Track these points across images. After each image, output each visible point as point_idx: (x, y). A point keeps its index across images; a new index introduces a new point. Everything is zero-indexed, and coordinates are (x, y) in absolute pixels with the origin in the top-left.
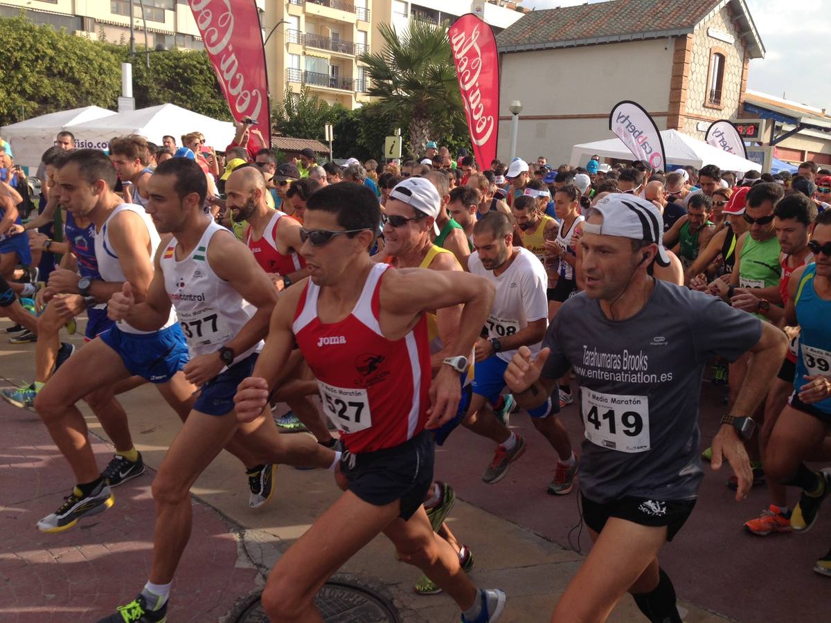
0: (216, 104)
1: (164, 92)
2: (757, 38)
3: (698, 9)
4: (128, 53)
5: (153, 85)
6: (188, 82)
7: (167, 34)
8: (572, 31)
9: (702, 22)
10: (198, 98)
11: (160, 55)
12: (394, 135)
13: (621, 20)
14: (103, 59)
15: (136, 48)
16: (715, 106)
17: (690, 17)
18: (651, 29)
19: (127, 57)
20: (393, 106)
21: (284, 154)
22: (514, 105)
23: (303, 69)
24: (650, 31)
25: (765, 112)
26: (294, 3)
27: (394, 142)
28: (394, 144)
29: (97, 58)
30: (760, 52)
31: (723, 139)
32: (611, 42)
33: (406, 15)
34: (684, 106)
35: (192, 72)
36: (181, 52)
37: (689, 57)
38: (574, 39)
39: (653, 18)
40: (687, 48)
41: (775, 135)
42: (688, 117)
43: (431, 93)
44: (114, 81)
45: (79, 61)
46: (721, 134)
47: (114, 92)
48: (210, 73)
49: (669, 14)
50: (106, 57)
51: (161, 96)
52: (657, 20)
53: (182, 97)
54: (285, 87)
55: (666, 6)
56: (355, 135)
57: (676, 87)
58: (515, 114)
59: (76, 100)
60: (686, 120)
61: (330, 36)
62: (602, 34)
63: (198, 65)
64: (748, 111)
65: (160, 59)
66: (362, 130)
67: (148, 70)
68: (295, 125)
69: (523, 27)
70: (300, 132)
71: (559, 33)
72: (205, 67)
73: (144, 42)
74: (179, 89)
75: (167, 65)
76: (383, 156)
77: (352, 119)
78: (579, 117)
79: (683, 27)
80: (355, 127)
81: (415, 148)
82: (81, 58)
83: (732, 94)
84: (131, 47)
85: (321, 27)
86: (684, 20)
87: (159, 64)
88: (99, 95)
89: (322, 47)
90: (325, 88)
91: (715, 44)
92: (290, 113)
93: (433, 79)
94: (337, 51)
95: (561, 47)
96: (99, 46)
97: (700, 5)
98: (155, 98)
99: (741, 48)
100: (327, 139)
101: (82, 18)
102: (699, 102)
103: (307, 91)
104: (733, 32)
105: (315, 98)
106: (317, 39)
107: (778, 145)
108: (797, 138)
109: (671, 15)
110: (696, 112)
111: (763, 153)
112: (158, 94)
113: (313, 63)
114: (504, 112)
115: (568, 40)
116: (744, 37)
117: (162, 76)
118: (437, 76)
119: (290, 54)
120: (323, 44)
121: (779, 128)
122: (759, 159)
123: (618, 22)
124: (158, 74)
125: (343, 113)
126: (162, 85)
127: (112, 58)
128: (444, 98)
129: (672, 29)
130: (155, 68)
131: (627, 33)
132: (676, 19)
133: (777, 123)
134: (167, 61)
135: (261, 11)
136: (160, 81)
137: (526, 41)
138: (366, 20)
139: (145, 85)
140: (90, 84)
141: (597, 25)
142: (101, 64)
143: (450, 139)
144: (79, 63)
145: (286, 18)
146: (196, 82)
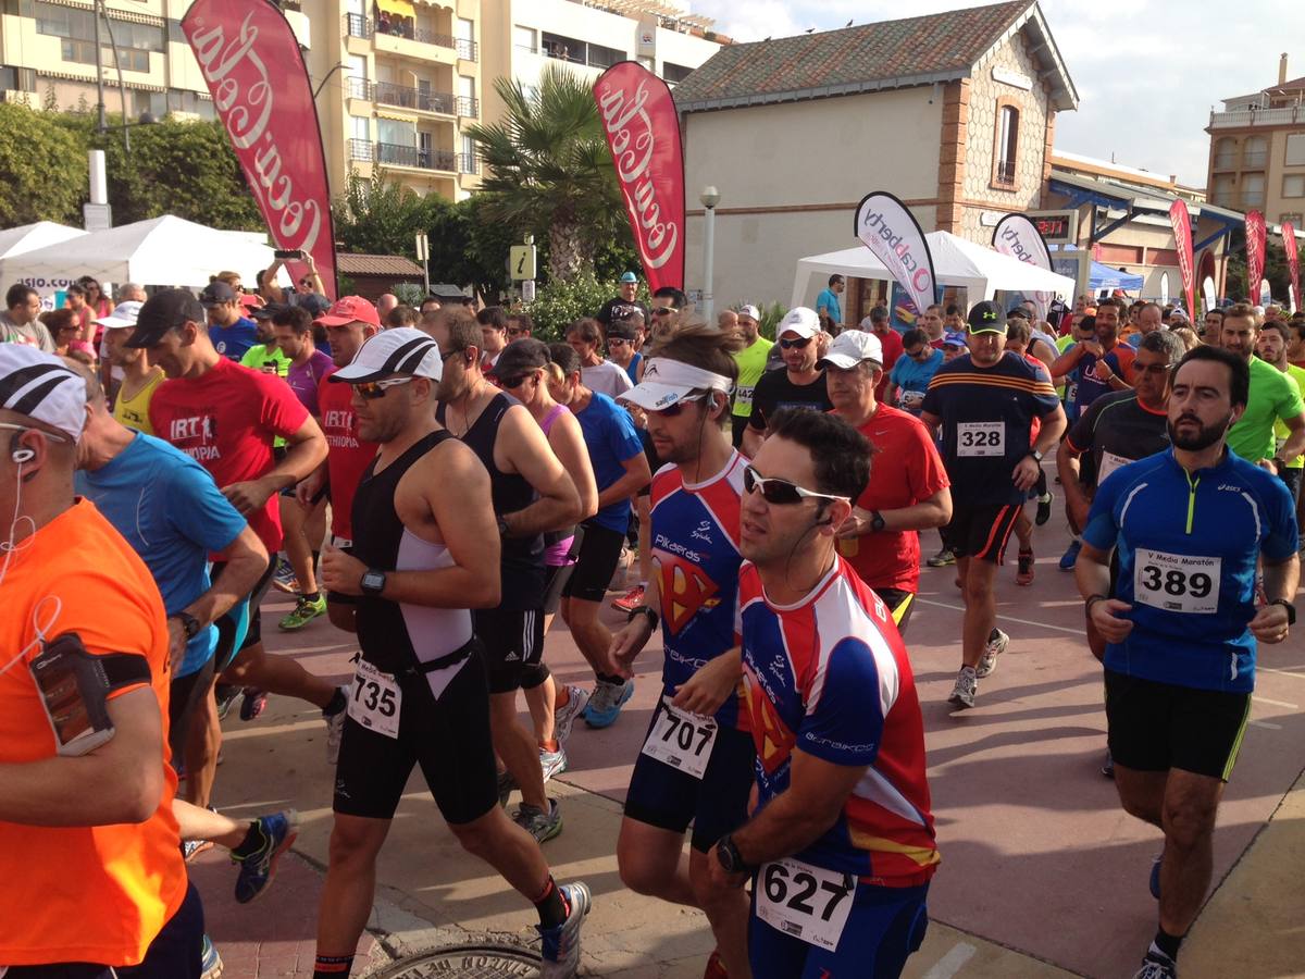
0: (238, 205)
1: (155, 188)
2: (1065, 79)
3: (977, 39)
4: (95, 131)
5: (137, 178)
6: (193, 171)
7: (153, 91)
8: (791, 76)
9: (983, 60)
10: (208, 195)
11: (147, 130)
12: (523, 244)
13: (862, 58)
14: (56, 141)
15: (107, 121)
16: (1007, 187)
17: (965, 52)
18: (907, 72)
19: (92, 135)
20: (521, 206)
21: (353, 281)
22: (706, 193)
23: (374, 139)
24: (909, 75)
25: (1081, 192)
26: (356, 35)
27: (524, 254)
28: (524, 258)
29: (45, 139)
30: (1071, 100)
31: (1018, 243)
32: (848, 94)
33: (535, 50)
34: (961, 188)
35: (199, 156)
36: (180, 123)
37: (965, 113)
38: (793, 89)
39: (910, 54)
40: (962, 100)
41: (1097, 226)
42: (967, 205)
43: (580, 186)
44: (74, 175)
45: (16, 145)
46: (1015, 235)
47: (74, 192)
48: (228, 156)
49: (934, 47)
50: (59, 138)
51: (149, 195)
52: (916, 57)
53: (185, 195)
54: (347, 170)
55: (930, 34)
56: (463, 242)
57: (948, 159)
58: (710, 207)
59: (14, 208)
60: (964, 209)
61: (416, 86)
62: (834, 81)
63: (208, 144)
64: (1057, 192)
65: (146, 135)
66: (473, 235)
67: (127, 155)
68: (365, 230)
69: (717, 72)
70: (374, 240)
71: (771, 79)
72: (219, 147)
73: (121, 110)
74: (178, 183)
75: (158, 145)
76: (506, 276)
77: (456, 217)
78: (806, 209)
79: (955, 68)
80: (461, 230)
81: (559, 270)
82: (20, 141)
83: (1031, 168)
84: (100, 119)
85: (401, 71)
86: (957, 57)
87: (145, 144)
88: (49, 198)
89: (403, 104)
90: (411, 168)
91: (1004, 92)
92: (356, 210)
93: (581, 164)
94: (427, 109)
95: (775, 103)
96: (47, 119)
97: (979, 32)
98: (141, 199)
99: (1042, 95)
100: (420, 257)
101: (15, 69)
102: (982, 182)
103: (383, 175)
104: (1030, 72)
105: (396, 186)
106: (394, 92)
107: (1102, 240)
108: (1129, 228)
109: (937, 50)
110: (978, 198)
111: (1077, 261)
112: (145, 191)
113: (390, 130)
114: (693, 203)
115: (783, 91)
116: (1047, 78)
117: (150, 164)
118: (588, 158)
119: (353, 116)
120: (405, 100)
121: (1103, 215)
122: (1070, 270)
123: (859, 61)
124: (145, 161)
125: (441, 208)
126: (151, 177)
127: (69, 137)
128: (601, 193)
129: (940, 72)
130: (138, 151)
131: (872, 79)
132: (944, 56)
133: (1099, 209)
134: (157, 139)
135: (305, 48)
136: (147, 171)
137: (721, 94)
138: (472, 60)
139: (123, 178)
140: (36, 182)
141: (827, 68)
142: (52, 149)
143: (611, 246)
144: (17, 149)
145: (346, 59)
146: (206, 170)
